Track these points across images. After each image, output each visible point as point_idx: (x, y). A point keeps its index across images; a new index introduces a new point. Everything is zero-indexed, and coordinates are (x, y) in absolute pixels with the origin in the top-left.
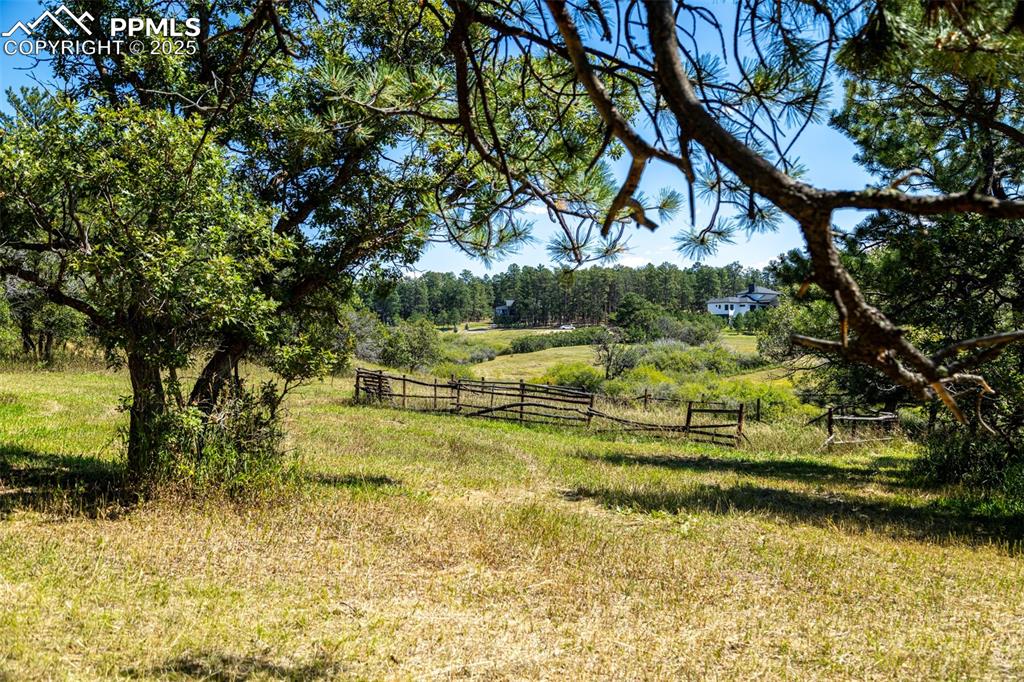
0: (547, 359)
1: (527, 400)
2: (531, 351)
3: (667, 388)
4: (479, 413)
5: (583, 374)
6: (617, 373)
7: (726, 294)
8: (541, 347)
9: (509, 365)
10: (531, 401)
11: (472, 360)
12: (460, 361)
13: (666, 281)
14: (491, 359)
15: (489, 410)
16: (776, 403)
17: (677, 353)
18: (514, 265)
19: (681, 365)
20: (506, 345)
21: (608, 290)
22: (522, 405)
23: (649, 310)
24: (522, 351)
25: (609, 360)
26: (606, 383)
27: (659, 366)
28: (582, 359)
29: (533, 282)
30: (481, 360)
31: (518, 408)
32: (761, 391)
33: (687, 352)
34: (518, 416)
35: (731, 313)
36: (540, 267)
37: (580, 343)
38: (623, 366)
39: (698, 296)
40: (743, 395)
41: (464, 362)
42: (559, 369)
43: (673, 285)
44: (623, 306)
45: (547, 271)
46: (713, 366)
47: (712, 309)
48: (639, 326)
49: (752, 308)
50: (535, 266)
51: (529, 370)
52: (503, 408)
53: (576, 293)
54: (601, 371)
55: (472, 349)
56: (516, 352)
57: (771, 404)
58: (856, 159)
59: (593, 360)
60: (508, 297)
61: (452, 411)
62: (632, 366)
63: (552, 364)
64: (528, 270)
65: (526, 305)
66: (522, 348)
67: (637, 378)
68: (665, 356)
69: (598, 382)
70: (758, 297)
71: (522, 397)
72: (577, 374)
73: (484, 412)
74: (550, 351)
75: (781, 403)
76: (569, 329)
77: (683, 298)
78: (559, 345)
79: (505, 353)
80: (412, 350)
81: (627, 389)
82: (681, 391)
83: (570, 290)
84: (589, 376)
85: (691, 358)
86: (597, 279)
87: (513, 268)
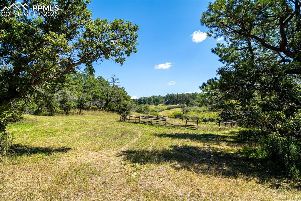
0: (173, 111)
1: (153, 120)
3: (195, 115)
4: (143, 123)
6: (185, 113)
8: (172, 108)
10: (154, 120)
13: (196, 95)
14: (163, 111)
15: (145, 122)
17: (197, 109)
19: (198, 111)
20: (166, 108)
21: (185, 98)
22: (152, 121)
23: (192, 101)
25: (184, 110)
26: (183, 115)
27: (194, 111)
28: (179, 111)
29: (172, 97)
30: (161, 111)
31: (151, 122)
34: (151, 123)
37: (180, 107)
38: (187, 111)
40: (209, 117)
41: (158, 112)
42: (175, 112)
44: (187, 100)
45: (174, 95)
48: (191, 104)
50: (172, 94)
52: (148, 122)
53: (180, 98)
54: (182, 112)
58: (219, 60)
59: (181, 111)
60: (167, 100)
61: (138, 123)
62: (188, 112)
63: (174, 112)
65: (170, 101)
66: (169, 109)
67: (189, 114)
68: (195, 109)
71: (152, 119)
72: (178, 113)
73: (144, 123)
74: (174, 109)
76: (178, 105)
78: (176, 108)
79: (166, 110)
80: (144, 110)
81: (187, 116)
82: (198, 116)
83: (178, 98)
84: (180, 114)
85: (200, 110)
86: (183, 96)
87: (168, 94)
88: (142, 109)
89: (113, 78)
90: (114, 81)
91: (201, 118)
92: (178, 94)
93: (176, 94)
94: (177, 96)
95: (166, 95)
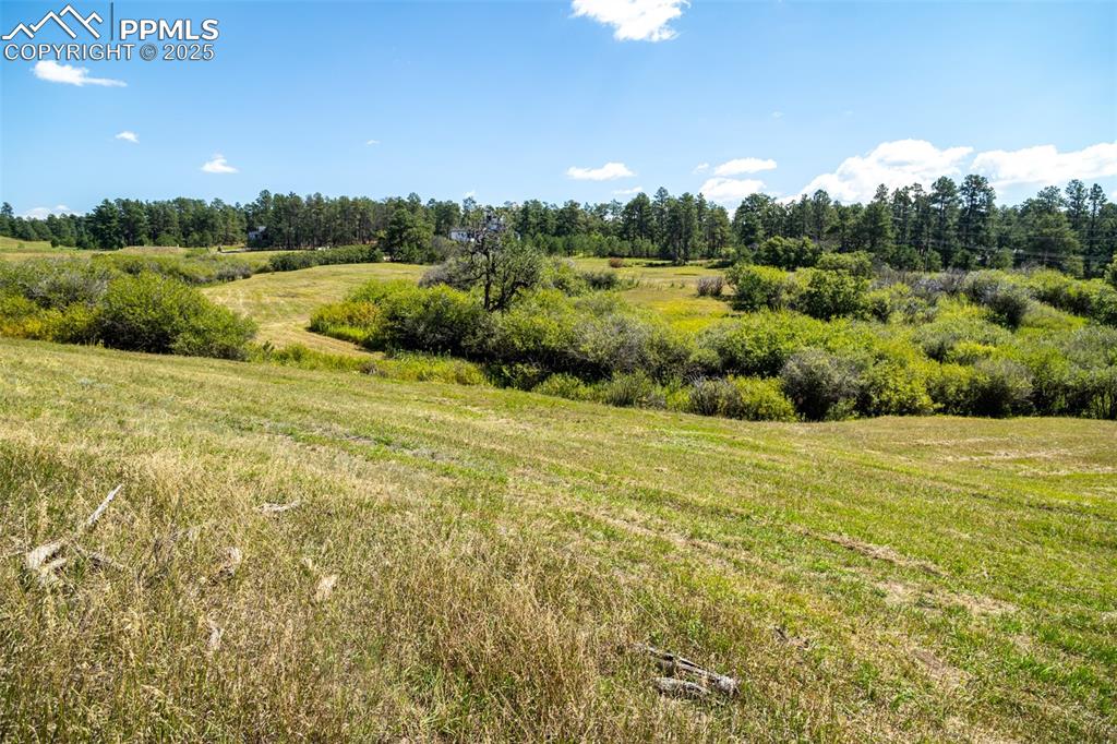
0: (321, 277)
2: (295, 269)
8: (306, 264)
9: (271, 284)
11: (221, 278)
12: (203, 278)
13: (413, 210)
14: (246, 276)
18: (266, 191)
20: (265, 263)
21: (358, 217)
24: (284, 269)
29: (285, 208)
30: (232, 278)
36: (292, 195)
37: (349, 261)
41: (209, 281)
44: (393, 223)
45: (299, 198)
47: (456, 236)
48: (414, 245)
50: (286, 194)
51: (302, 290)
53: (328, 220)
55: (221, 264)
56: (277, 270)
60: (262, 223)
64: (279, 198)
65: (280, 230)
66: (284, 265)
74: (317, 269)
76: (324, 250)
78: (327, 263)
79: (263, 270)
83: (322, 217)
86: (346, 208)
87: (265, 194)
92: (323, 196)
93: (309, 198)
94: (317, 203)
95: (255, 198)
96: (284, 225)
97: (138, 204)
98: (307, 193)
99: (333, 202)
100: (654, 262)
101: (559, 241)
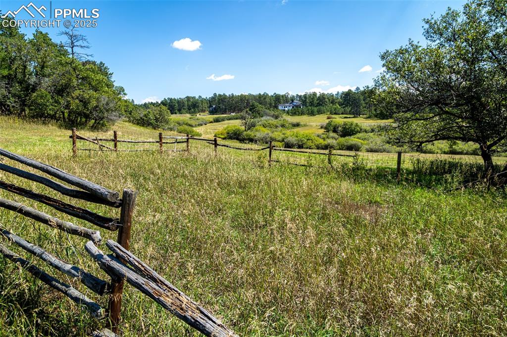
0: (225, 124)
2: (220, 122)
3: (268, 134)
5: (236, 129)
6: (249, 129)
7: (284, 103)
8: (223, 120)
9: (211, 127)
11: (199, 125)
12: (194, 125)
13: (265, 98)
14: (206, 124)
16: (309, 140)
17: (270, 122)
19: (272, 126)
20: (211, 120)
21: (246, 101)
23: (260, 107)
25: (246, 124)
26: (245, 133)
27: (264, 126)
28: (236, 124)
29: (222, 99)
30: (202, 125)
32: (303, 135)
33: (273, 121)
35: (286, 109)
36: (224, 94)
37: (237, 119)
38: (252, 126)
39: (275, 104)
40: (297, 137)
41: (196, 126)
42: (228, 127)
43: (268, 100)
44: (251, 106)
45: (226, 96)
46: (283, 126)
47: (280, 108)
48: (257, 113)
49: (293, 107)
50: (222, 94)
51: (218, 128)
53: (236, 103)
54: (243, 128)
55: (199, 121)
56: (215, 122)
57: (307, 140)
59: (240, 125)
60: (214, 105)
62: (254, 126)
63: (225, 126)
64: (220, 95)
65: (219, 107)
66: (217, 121)
67: (257, 131)
68: (266, 123)
69: (242, 132)
70: (295, 104)
72: (234, 129)
74: (226, 122)
75: (311, 139)
76: (233, 114)
77: (270, 104)
78: (230, 120)
79: (211, 122)
80: (157, 120)
81: (253, 135)
82: (273, 135)
83: (234, 102)
84: (239, 130)
85: (275, 123)
86: (242, 98)
87: (215, 94)
88: (151, 116)
89: (71, 33)
90: (72, 43)
91: (280, 139)
92: (234, 95)
93: (229, 95)
95: (212, 95)
96: (221, 105)
97: (175, 99)
98: (229, 94)
99: (238, 96)
100: (348, 116)
101: (315, 109)
